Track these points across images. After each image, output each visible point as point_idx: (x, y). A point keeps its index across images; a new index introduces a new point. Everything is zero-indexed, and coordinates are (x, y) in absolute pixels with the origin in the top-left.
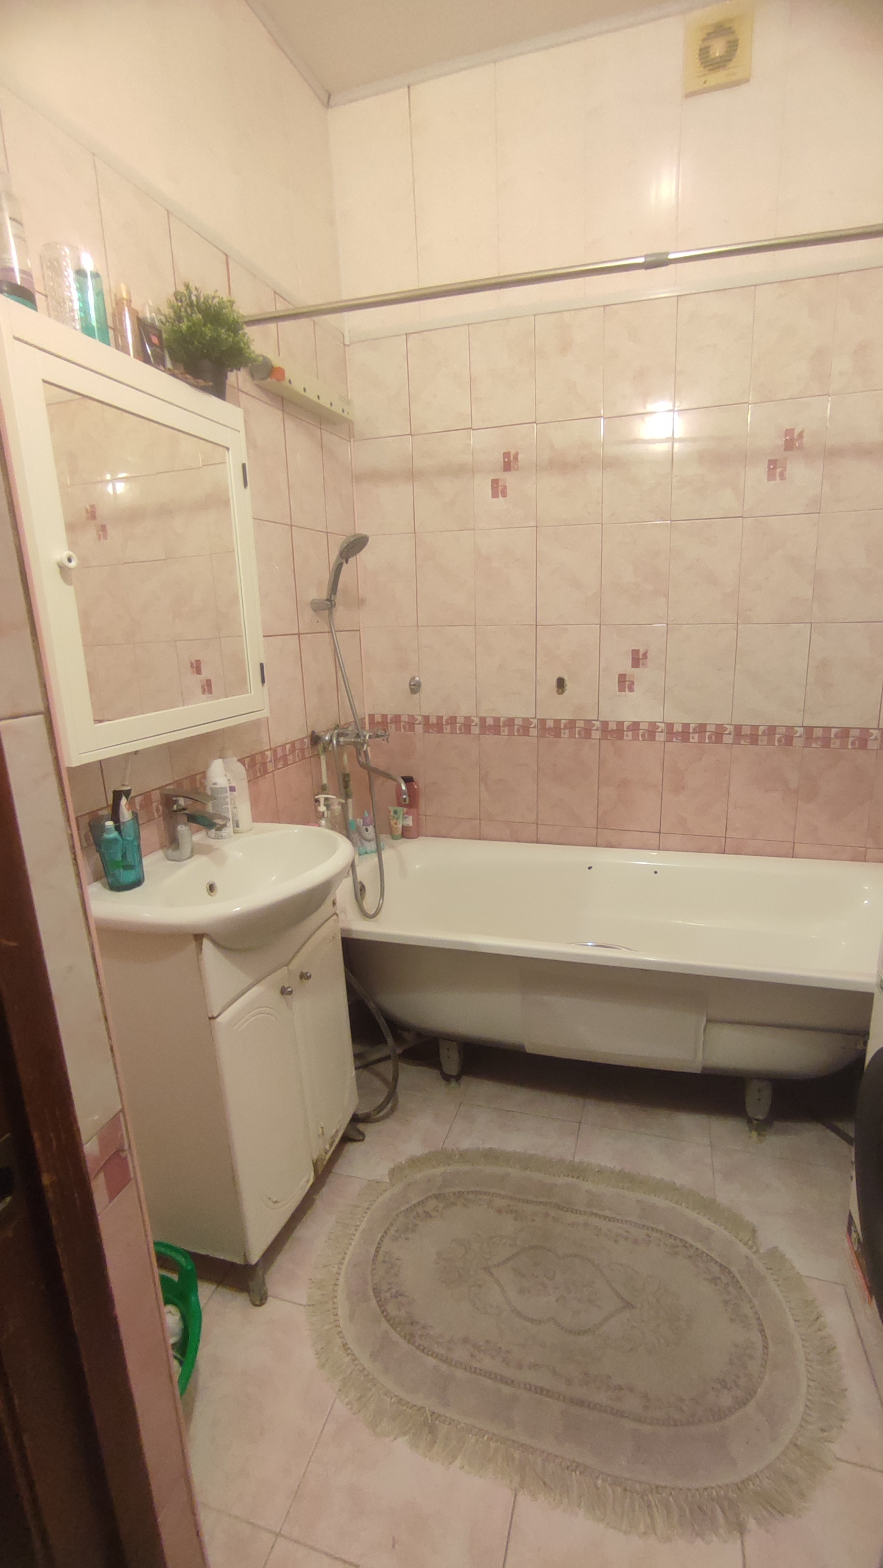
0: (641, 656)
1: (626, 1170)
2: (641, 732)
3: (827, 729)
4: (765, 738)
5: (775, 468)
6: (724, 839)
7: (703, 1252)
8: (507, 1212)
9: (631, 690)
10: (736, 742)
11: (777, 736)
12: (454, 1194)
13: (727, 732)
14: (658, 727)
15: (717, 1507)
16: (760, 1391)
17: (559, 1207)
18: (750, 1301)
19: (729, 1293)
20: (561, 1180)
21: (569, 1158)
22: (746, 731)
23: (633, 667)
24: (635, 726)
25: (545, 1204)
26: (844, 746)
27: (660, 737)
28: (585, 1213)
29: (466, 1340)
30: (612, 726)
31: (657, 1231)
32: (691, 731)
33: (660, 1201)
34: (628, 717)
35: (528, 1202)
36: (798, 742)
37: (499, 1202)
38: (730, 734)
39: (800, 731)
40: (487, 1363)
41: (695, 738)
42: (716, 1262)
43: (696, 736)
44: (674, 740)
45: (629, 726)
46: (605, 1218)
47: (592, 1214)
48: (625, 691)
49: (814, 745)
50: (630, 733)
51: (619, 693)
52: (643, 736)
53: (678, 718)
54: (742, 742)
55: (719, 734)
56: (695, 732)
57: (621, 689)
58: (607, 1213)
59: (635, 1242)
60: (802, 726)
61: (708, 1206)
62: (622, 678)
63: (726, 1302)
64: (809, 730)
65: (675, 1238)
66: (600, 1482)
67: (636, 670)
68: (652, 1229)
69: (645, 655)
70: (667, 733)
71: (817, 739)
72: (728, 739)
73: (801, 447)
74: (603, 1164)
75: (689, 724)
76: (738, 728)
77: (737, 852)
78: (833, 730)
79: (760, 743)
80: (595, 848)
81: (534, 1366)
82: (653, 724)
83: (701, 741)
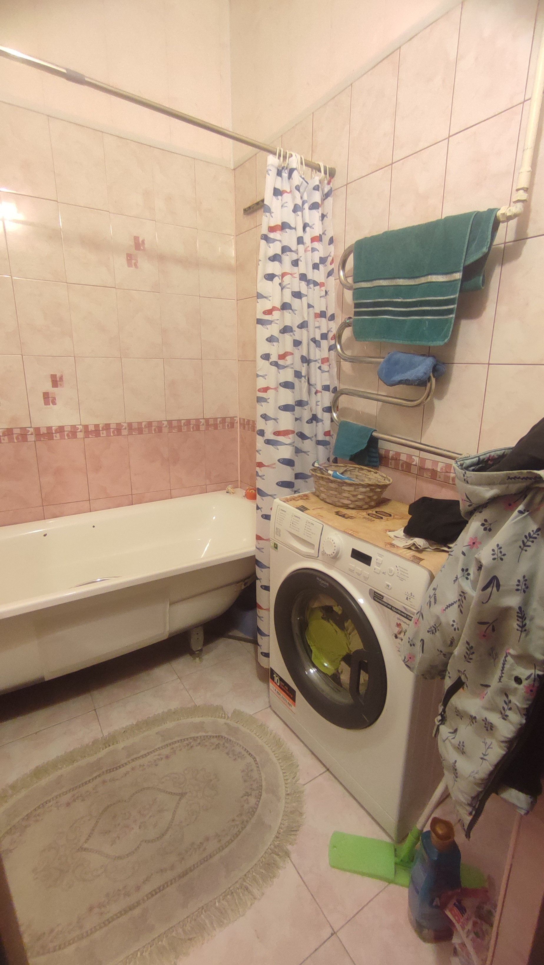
0: (58, 380)
1: (140, 720)
2: (66, 433)
3: (180, 421)
4: (147, 429)
5: (130, 258)
6: (131, 496)
7: (204, 736)
8: (74, 801)
9: (54, 403)
10: (130, 434)
11: (153, 428)
12: (23, 819)
13: (124, 428)
14: (78, 429)
15: (275, 856)
16: (264, 784)
17: (110, 771)
18: (238, 744)
19: (227, 748)
20: (103, 753)
21: (100, 736)
22: (135, 426)
23: (53, 387)
24: (61, 429)
25: (99, 776)
26: (189, 430)
27: (80, 435)
28: (129, 762)
29: (91, 909)
30: (43, 431)
31: (175, 742)
32: (101, 429)
33: (170, 725)
34: (55, 423)
35: (86, 783)
36: (165, 430)
37: (65, 799)
38: (125, 429)
39: (165, 423)
40: (114, 908)
41: (104, 434)
42: (213, 737)
43: (105, 432)
44: (90, 436)
45: (56, 429)
46: (142, 756)
47: (133, 760)
48: (50, 405)
49: (174, 431)
50: (58, 435)
51: (45, 406)
52: (68, 435)
53: (91, 421)
54: (134, 433)
55: (118, 430)
56: (103, 429)
57: (47, 403)
58: (143, 753)
59: (167, 757)
60: (166, 421)
61: (195, 710)
62: (46, 396)
63: (228, 754)
64: (170, 422)
65: (187, 739)
66: (217, 904)
67: (55, 389)
68: (173, 743)
69: (61, 378)
70: (85, 432)
71: (175, 427)
72: (125, 432)
73: (144, 250)
74: (124, 726)
75: (99, 425)
76: (130, 425)
77: (140, 502)
78: (182, 421)
79: (144, 433)
80: (43, 521)
81: (147, 879)
82: (73, 427)
83: (108, 435)
